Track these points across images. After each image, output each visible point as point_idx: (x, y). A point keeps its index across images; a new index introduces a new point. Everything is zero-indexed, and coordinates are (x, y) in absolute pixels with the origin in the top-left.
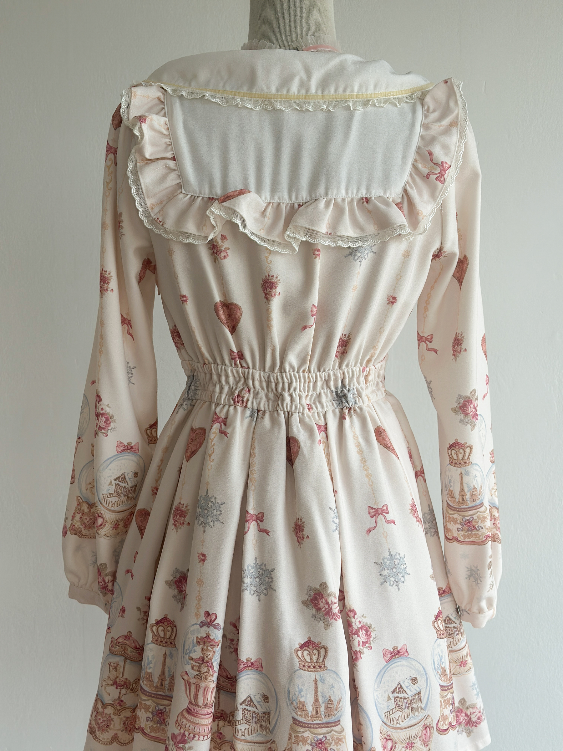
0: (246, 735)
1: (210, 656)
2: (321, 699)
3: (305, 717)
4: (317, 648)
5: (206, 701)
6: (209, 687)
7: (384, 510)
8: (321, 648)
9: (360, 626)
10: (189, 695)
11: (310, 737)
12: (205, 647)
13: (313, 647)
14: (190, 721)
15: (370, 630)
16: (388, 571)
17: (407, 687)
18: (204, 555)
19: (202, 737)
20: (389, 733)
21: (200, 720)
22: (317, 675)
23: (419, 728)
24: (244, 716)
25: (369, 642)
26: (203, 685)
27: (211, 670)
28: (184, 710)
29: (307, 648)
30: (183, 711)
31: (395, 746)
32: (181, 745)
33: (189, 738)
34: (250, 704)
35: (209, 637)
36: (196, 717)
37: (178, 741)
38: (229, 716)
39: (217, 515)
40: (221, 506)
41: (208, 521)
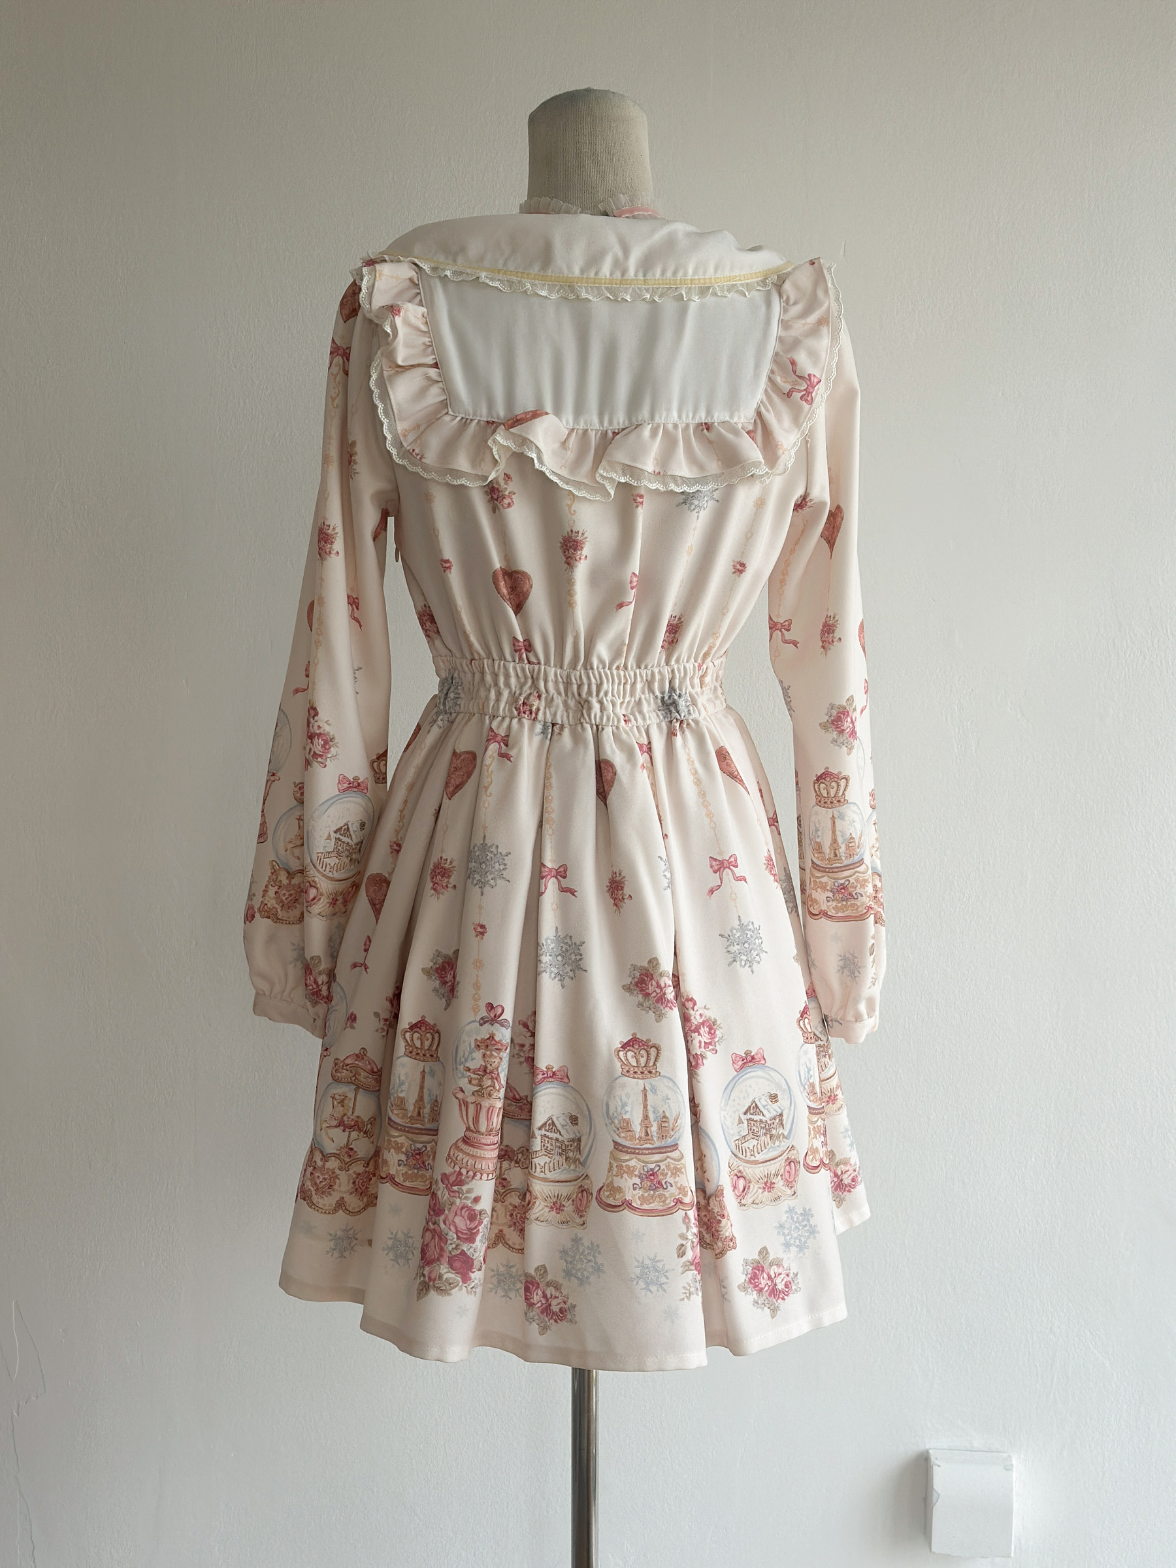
0: (547, 1171)
1: (495, 1064)
2: (651, 1116)
3: (631, 1140)
4: (646, 1047)
5: (491, 1126)
6: (494, 1107)
7: (731, 862)
8: (651, 1047)
9: (701, 1021)
10: (466, 1121)
11: (639, 1166)
12: (488, 1053)
13: (640, 1046)
14: (468, 1154)
15: (715, 1027)
16: (738, 947)
17: (764, 1106)
18: (482, 927)
19: (485, 1176)
20: (741, 1168)
21: (482, 1152)
22: (647, 1083)
23: (779, 1165)
24: (544, 1146)
25: (713, 1043)
26: (486, 1103)
27: (496, 1084)
28: (458, 1140)
29: (631, 1048)
30: (457, 1142)
31: (749, 1186)
32: (455, 1188)
33: (468, 1177)
34: (552, 1129)
35: (493, 1037)
36: (474, 1148)
37: (451, 1182)
38: (517, 1153)
39: (500, 870)
40: (506, 858)
41: (487, 879)
